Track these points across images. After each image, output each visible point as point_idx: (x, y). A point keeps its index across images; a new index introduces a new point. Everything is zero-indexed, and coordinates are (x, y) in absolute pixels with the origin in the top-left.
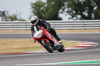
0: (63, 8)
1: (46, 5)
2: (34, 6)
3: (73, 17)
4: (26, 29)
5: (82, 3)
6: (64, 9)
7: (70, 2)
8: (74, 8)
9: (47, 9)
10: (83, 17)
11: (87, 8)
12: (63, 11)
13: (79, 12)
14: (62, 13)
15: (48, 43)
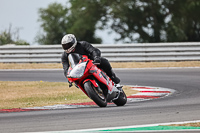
0: (103, 18)
1: (70, 12)
2: (46, 15)
3: (123, 37)
4: (29, 60)
5: (142, 9)
6: (106, 20)
7: (118, 7)
8: (125, 18)
9: (72, 20)
10: (145, 38)
11: (152, 19)
12: (104, 24)
13: (136, 28)
14: (101, 28)
15: (97, 88)
